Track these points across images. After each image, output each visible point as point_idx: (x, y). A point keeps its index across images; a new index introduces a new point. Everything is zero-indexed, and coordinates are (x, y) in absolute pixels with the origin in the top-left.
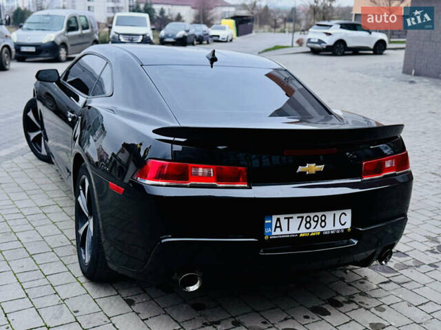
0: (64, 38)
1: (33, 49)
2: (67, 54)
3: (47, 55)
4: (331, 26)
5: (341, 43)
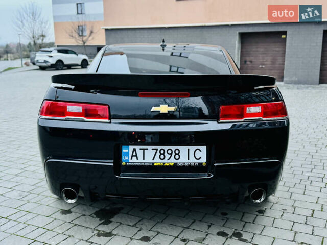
4: (51, 51)
5: (60, 62)
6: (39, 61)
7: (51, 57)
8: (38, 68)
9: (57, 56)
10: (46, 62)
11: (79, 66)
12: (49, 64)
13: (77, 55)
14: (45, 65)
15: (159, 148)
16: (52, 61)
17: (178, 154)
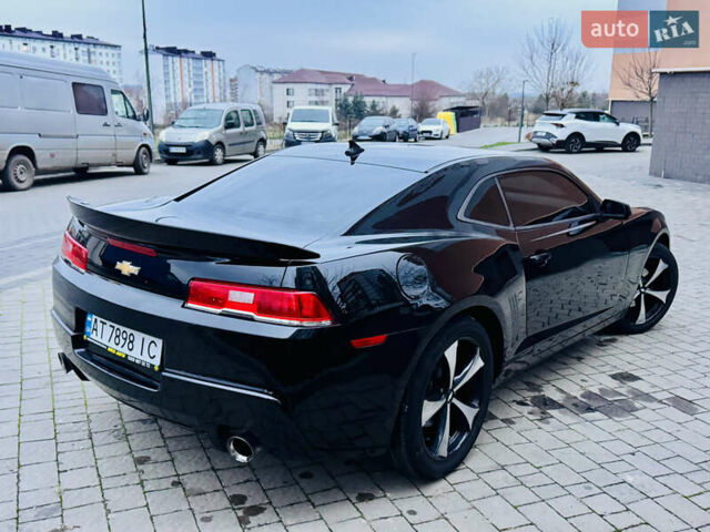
0: (220, 137)
1: (183, 150)
2: (224, 156)
3: (200, 156)
4: (564, 115)
5: (577, 136)
6: (539, 134)
7: (562, 126)
8: (536, 146)
9: (572, 124)
10: (549, 135)
11: (619, 146)
12: (554, 141)
13: (618, 124)
14: (546, 141)
15: (117, 326)
16: (562, 135)
17: (132, 342)
